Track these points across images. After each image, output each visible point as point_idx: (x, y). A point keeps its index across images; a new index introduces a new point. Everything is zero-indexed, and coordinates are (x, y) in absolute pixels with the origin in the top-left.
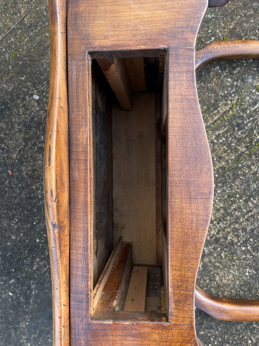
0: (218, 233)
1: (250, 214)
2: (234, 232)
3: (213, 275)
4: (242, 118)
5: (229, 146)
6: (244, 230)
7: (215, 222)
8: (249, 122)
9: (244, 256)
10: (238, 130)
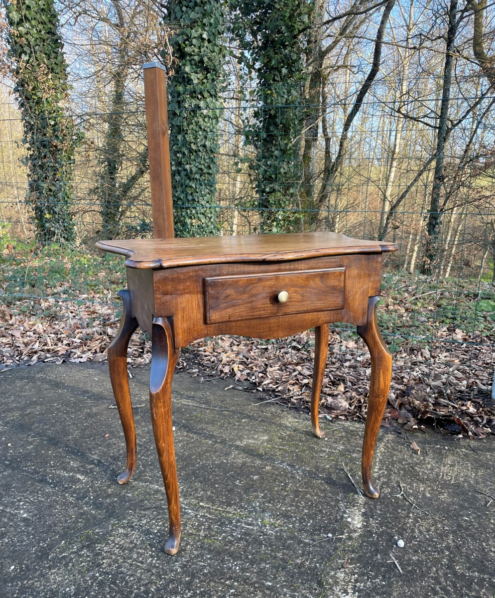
0: (106, 552)
1: (139, 564)
2: (113, 561)
3: (57, 566)
4: (231, 523)
5: (199, 526)
6: (119, 567)
7: (117, 546)
8: (230, 528)
9: (88, 578)
10: (219, 525)
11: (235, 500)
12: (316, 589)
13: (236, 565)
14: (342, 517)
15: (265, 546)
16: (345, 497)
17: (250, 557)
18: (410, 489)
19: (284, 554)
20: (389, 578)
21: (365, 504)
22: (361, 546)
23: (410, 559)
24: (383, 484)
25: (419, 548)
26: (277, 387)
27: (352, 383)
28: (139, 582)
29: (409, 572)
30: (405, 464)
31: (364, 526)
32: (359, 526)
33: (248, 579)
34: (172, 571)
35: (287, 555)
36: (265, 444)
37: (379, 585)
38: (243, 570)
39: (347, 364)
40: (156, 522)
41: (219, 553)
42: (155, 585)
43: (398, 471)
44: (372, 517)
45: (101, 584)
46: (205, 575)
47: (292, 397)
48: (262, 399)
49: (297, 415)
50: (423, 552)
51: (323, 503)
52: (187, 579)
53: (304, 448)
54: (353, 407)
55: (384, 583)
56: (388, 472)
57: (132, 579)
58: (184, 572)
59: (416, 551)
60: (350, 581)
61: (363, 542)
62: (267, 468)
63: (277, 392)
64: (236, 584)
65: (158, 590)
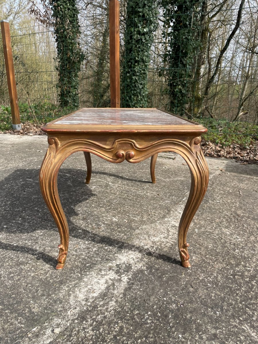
12: (166, 212)
18: (222, 189)
52: (108, 204)
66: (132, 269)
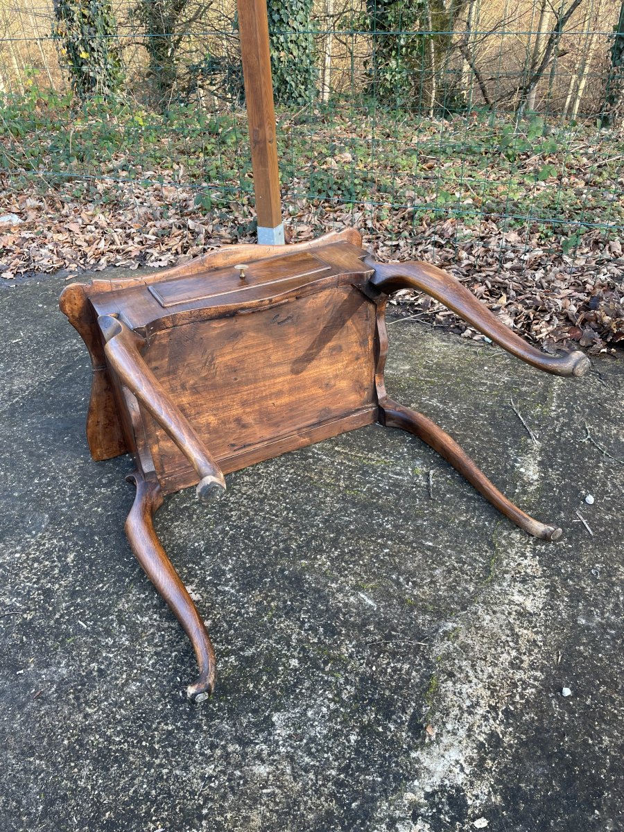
1: (274, 517)
2: (243, 513)
3: (180, 518)
5: (337, 474)
8: (375, 478)
10: (361, 474)
11: (377, 444)
12: (486, 552)
13: (387, 521)
14: (513, 467)
15: (420, 500)
16: (516, 442)
17: (403, 512)
18: (599, 432)
19: (444, 510)
20: (577, 541)
21: (542, 450)
22: (539, 503)
23: (601, 519)
24: (563, 426)
25: (613, 505)
26: (416, 300)
27: (516, 291)
28: (277, 538)
29: (602, 533)
30: (591, 400)
31: (542, 478)
32: (536, 477)
33: (403, 538)
34: (312, 526)
35: (448, 511)
36: (408, 375)
37: (564, 548)
38: (396, 527)
39: (508, 265)
40: (286, 469)
41: (365, 507)
42: (296, 541)
43: (582, 409)
44: (551, 467)
45: (233, 539)
46: (352, 532)
47: (437, 313)
48: (397, 316)
49: (445, 337)
50: (618, 510)
51: (488, 449)
52: (332, 535)
53: (458, 380)
54: (519, 325)
55: (570, 546)
56: (569, 410)
57: (267, 534)
58: (327, 528)
59: (609, 509)
60: (528, 543)
61: (541, 497)
62: (413, 405)
63: (416, 306)
64: (389, 542)
65: (299, 547)
66: (468, 807)
